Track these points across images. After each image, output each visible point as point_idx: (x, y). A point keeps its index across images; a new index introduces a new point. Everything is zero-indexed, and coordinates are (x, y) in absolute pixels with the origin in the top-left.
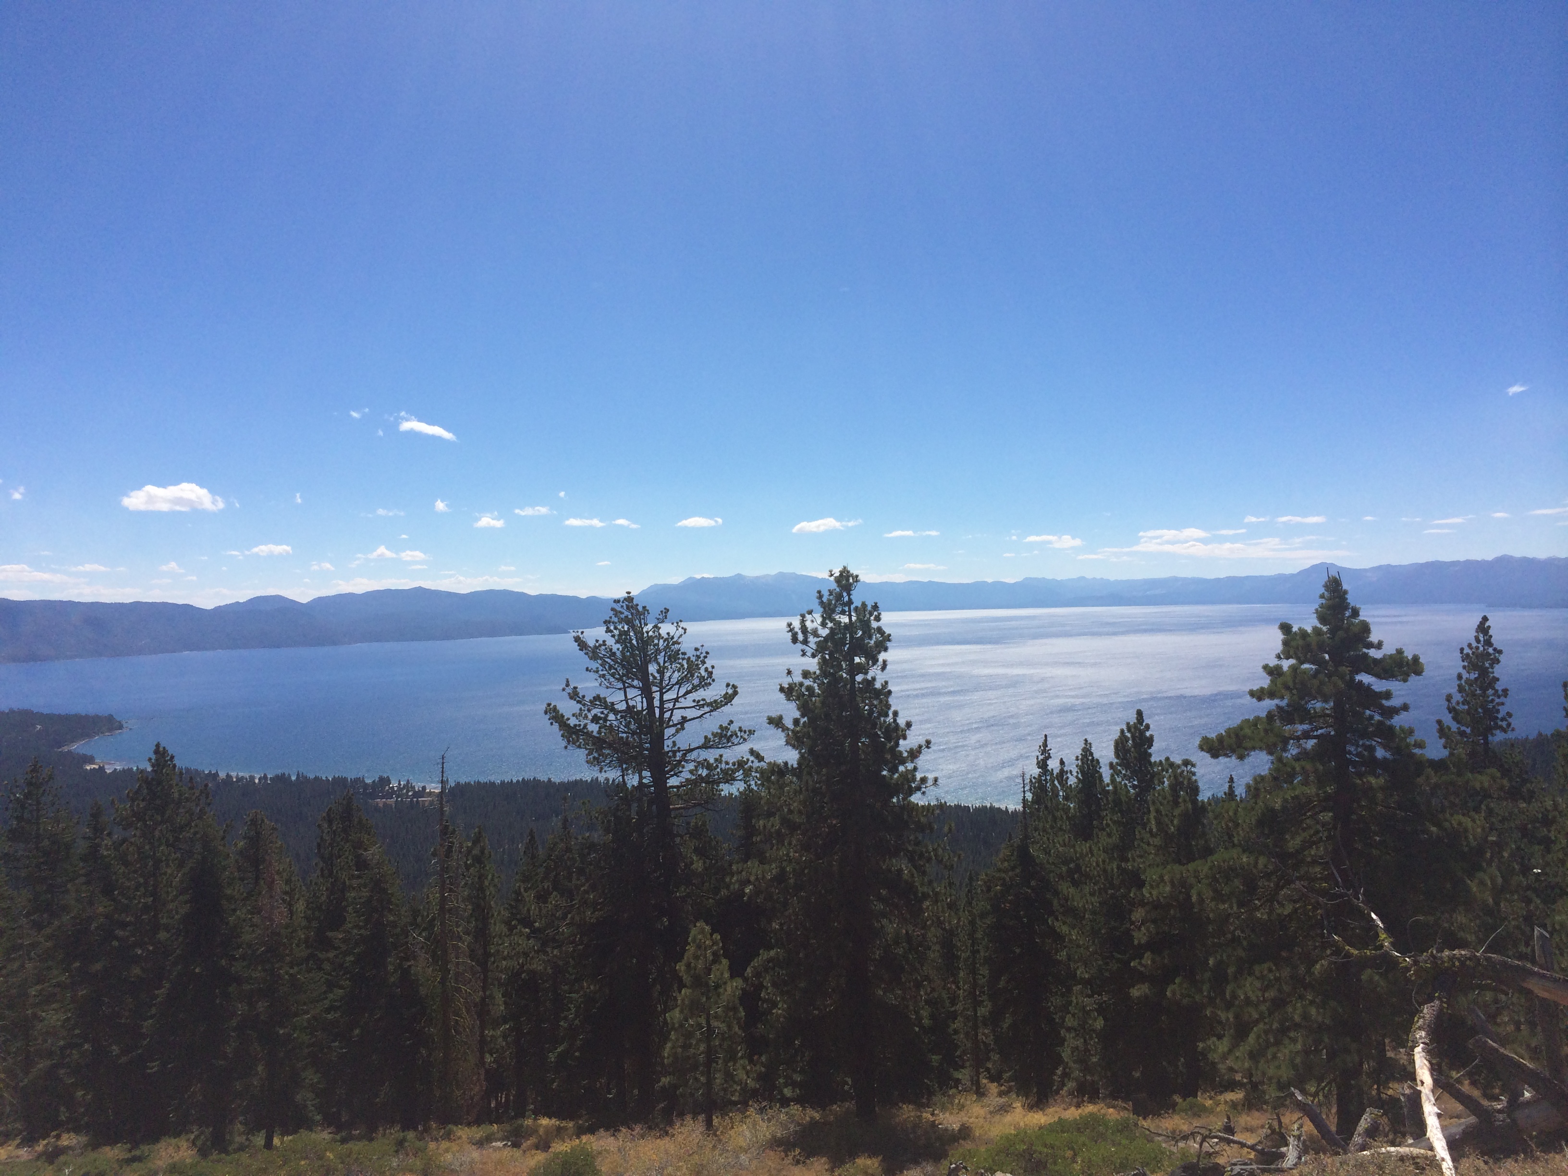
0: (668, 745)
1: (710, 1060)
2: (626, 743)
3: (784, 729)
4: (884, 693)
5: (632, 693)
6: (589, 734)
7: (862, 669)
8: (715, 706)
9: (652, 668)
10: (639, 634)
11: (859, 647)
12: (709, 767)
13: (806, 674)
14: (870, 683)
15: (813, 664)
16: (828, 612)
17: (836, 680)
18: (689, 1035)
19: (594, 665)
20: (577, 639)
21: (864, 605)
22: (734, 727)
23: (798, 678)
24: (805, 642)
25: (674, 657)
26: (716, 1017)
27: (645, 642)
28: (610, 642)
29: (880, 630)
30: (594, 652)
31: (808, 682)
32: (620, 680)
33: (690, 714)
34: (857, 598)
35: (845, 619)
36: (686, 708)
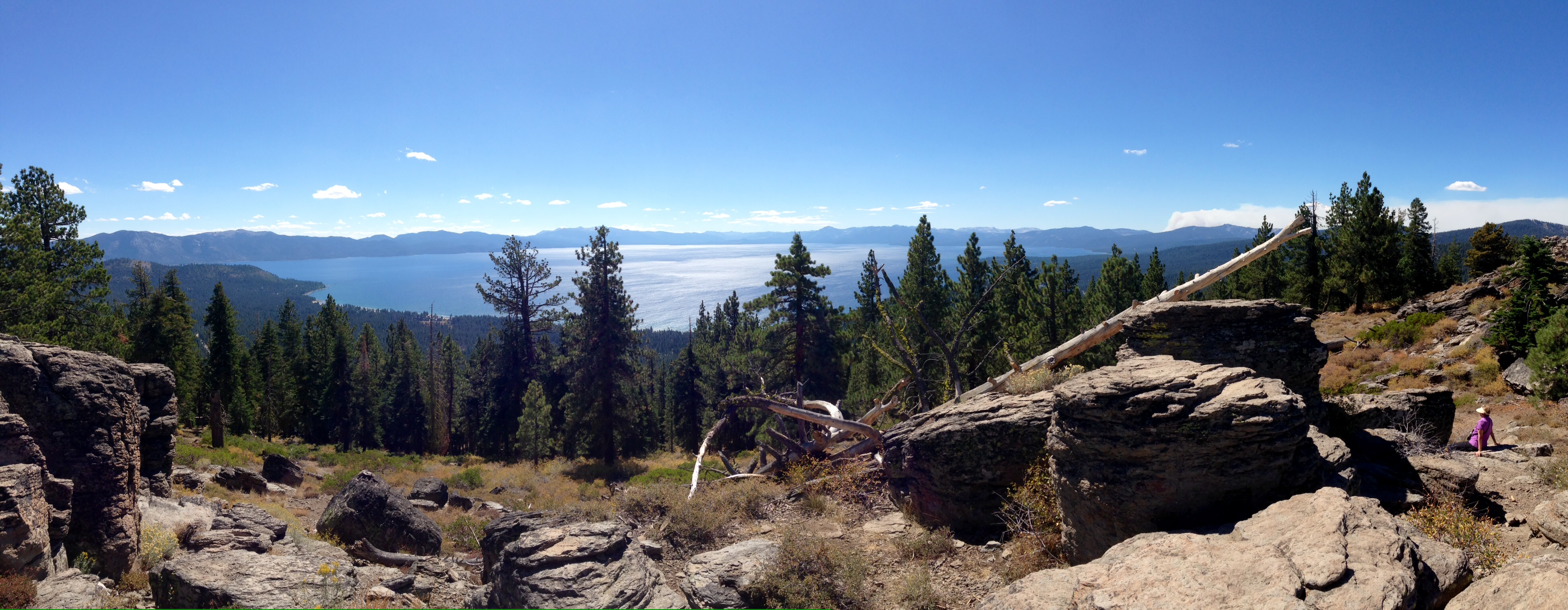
0: (530, 303)
1: (537, 438)
2: (511, 302)
3: (575, 298)
4: (619, 283)
5: (514, 280)
6: (495, 298)
7: (611, 272)
8: (551, 286)
9: (523, 269)
10: (517, 254)
11: (608, 262)
12: (548, 313)
13: (584, 274)
14: (613, 278)
15: (587, 269)
16: (595, 246)
17: (598, 276)
18: (527, 427)
19: (497, 267)
20: (491, 255)
21: (612, 243)
22: (559, 297)
23: (580, 275)
24: (583, 259)
25: (532, 265)
26: (540, 420)
27: (520, 257)
28: (505, 257)
29: (619, 254)
30: (497, 261)
31: (584, 277)
32: (509, 274)
33: (540, 290)
34: (608, 239)
35: (602, 250)
36: (538, 287)
